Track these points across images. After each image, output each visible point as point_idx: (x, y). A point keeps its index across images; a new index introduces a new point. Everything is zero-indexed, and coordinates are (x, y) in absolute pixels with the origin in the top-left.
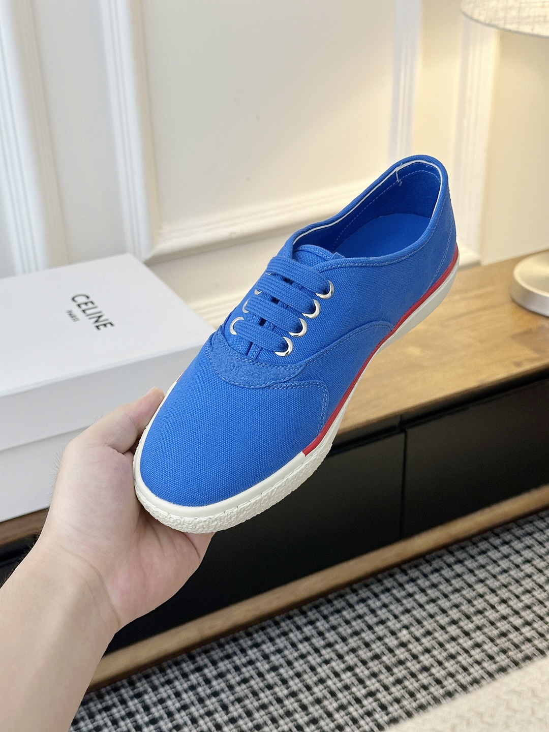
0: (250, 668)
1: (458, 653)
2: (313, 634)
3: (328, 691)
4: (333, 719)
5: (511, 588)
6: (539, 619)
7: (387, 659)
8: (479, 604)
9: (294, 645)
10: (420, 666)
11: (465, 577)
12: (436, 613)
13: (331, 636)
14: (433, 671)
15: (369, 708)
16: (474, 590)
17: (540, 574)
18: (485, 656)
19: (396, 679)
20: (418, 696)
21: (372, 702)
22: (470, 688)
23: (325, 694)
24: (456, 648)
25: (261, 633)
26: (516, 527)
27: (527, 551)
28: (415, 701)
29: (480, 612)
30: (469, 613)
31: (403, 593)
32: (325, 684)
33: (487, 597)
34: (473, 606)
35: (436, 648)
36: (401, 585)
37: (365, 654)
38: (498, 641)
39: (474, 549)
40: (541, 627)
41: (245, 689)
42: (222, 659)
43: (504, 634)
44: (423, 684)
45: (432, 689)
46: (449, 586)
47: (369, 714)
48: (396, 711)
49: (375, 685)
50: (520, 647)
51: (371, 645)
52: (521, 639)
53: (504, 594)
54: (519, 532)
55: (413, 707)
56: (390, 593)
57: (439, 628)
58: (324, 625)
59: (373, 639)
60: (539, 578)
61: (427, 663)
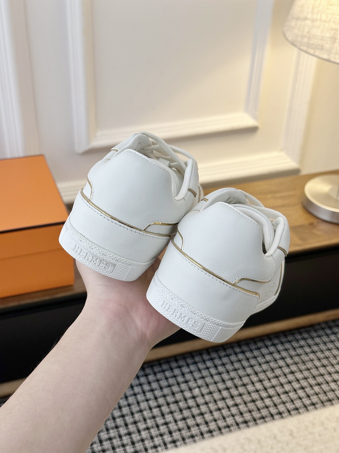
1: (223, 408)
2: (145, 382)
3: (143, 417)
4: (140, 435)
5: (267, 373)
6: (277, 395)
7: (182, 404)
8: (246, 380)
10: (199, 412)
11: (243, 362)
12: (218, 382)
13: (154, 385)
14: (206, 416)
15: (162, 431)
16: (245, 371)
17: (288, 367)
18: (238, 411)
19: (183, 417)
20: (192, 429)
23: (141, 419)
24: (223, 405)
26: (283, 336)
27: (284, 352)
28: (189, 432)
29: (244, 385)
30: (237, 385)
31: (204, 366)
32: (142, 413)
33: (251, 377)
34: (241, 380)
35: (212, 402)
36: (204, 361)
37: (170, 399)
38: (249, 405)
39: (254, 346)
40: (277, 400)
43: (253, 401)
44: (197, 423)
45: (201, 427)
46: (232, 366)
47: (161, 435)
48: (177, 436)
49: (170, 418)
50: (260, 410)
51: (175, 395)
52: (262, 406)
53: (262, 376)
54: (284, 339)
55: (187, 435)
56: (197, 365)
57: (218, 391)
58: (153, 378)
59: (177, 391)
60: (286, 370)
61: (203, 411)
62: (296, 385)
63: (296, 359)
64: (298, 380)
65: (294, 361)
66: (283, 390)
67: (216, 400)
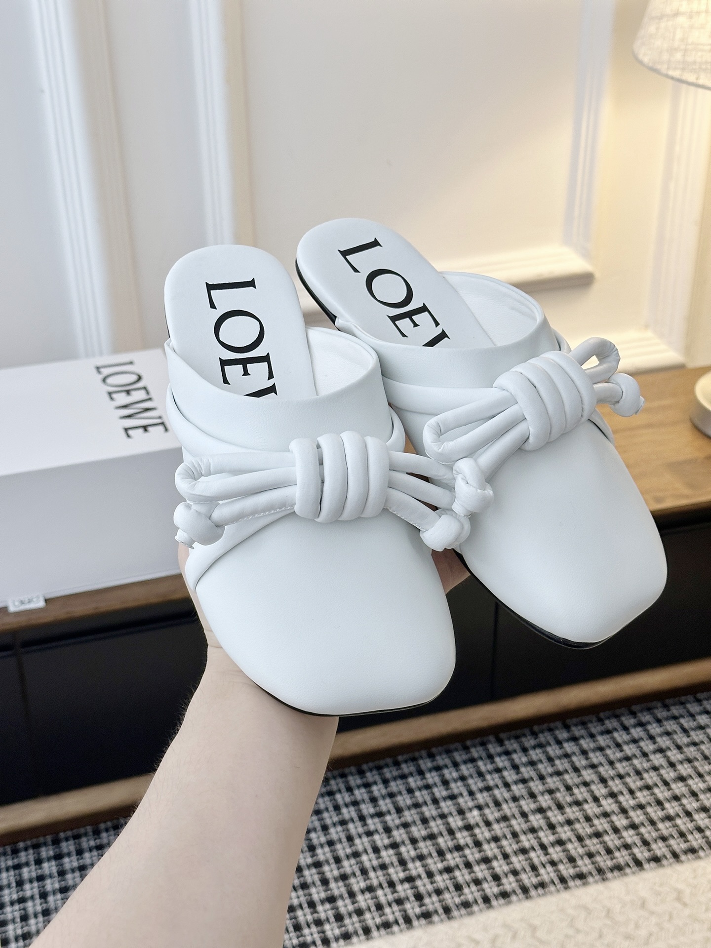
1: (533, 849)
2: (364, 798)
3: (359, 867)
4: (355, 900)
5: (627, 780)
6: (649, 823)
8: (580, 793)
9: (337, 808)
10: (480, 856)
11: (574, 759)
12: (522, 796)
13: (385, 805)
14: (495, 864)
15: (402, 895)
16: (579, 776)
17: (670, 768)
18: (565, 856)
19: (446, 866)
20: (466, 890)
21: (407, 889)
23: (355, 871)
24: (531, 842)
26: (661, 707)
27: (664, 739)
28: (460, 896)
29: (578, 803)
30: (563, 803)
31: (490, 767)
32: (358, 859)
33: (593, 787)
34: (572, 795)
35: (508, 837)
36: (491, 757)
37: (418, 831)
38: (588, 842)
39: (598, 726)
40: (649, 833)
43: (598, 835)
44: (475, 877)
45: (485, 886)
46: (551, 767)
47: (399, 902)
48: (433, 903)
49: (418, 869)
50: (613, 854)
51: (429, 822)
52: (619, 844)
53: (616, 785)
54: (664, 713)
55: (455, 902)
56: (474, 764)
57: (519, 815)
58: (381, 791)
59: (434, 815)
60: (668, 773)
61: (490, 854)
62: (691, 804)
63: (691, 752)
64: (694, 794)
65: (686, 756)
66: (662, 813)
67: (518, 834)
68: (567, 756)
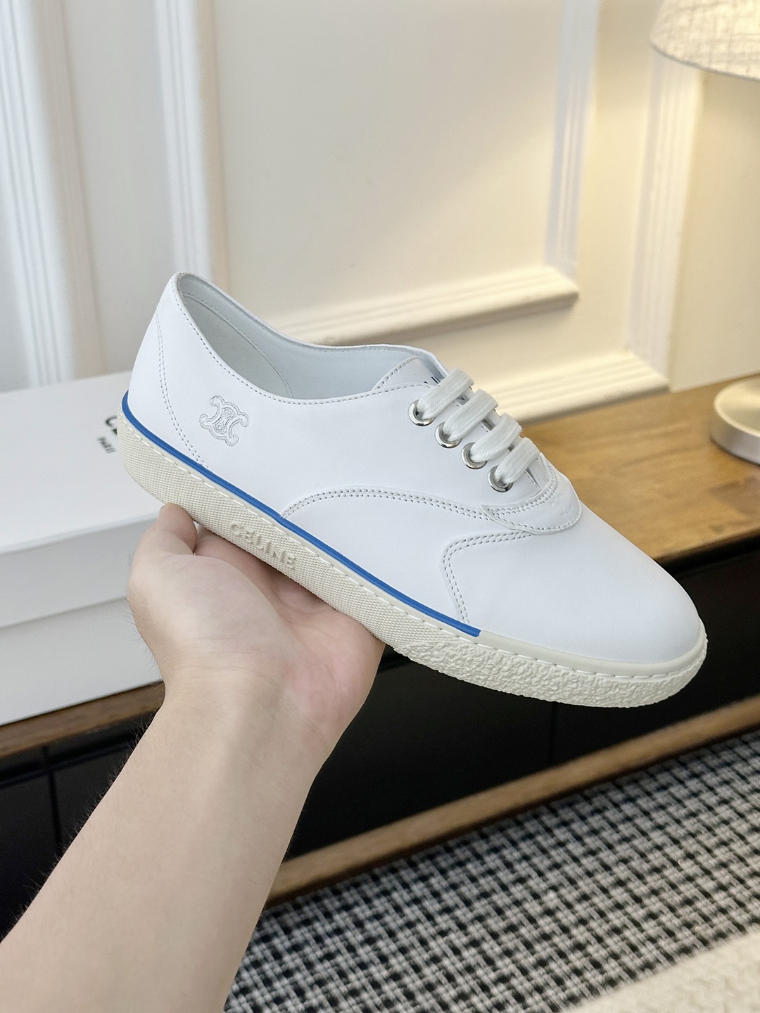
0: (336, 938)
1: (625, 926)
2: (425, 894)
3: (443, 974)
5: (700, 838)
6: (738, 882)
7: (527, 931)
8: (656, 859)
9: (398, 909)
10: (571, 943)
11: (638, 821)
12: (596, 870)
13: (450, 898)
14: (590, 949)
15: (500, 998)
16: (649, 840)
17: (740, 820)
18: (662, 930)
19: (538, 959)
20: (568, 983)
21: (504, 991)
22: (640, 975)
23: (440, 978)
24: (621, 919)
25: (353, 891)
26: (710, 755)
27: (724, 788)
28: (564, 991)
29: (656, 870)
30: (641, 872)
31: (552, 841)
32: (439, 964)
33: (667, 850)
34: (648, 861)
35: (595, 918)
36: (549, 830)
37: (496, 923)
38: (680, 911)
39: (651, 783)
40: (741, 893)
41: (328, 968)
42: (298, 926)
43: (688, 902)
44: (575, 967)
45: (588, 975)
46: (616, 833)
47: (500, 1006)
48: (537, 1003)
49: (509, 967)
50: (711, 921)
51: (504, 912)
52: (712, 909)
53: (691, 846)
54: (714, 761)
55: (560, 998)
56: (534, 840)
57: (600, 891)
58: (441, 883)
59: (507, 904)
60: (740, 825)
61: (581, 939)
65: (752, 805)
66: (748, 869)
68: (629, 819)
